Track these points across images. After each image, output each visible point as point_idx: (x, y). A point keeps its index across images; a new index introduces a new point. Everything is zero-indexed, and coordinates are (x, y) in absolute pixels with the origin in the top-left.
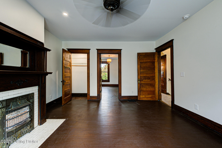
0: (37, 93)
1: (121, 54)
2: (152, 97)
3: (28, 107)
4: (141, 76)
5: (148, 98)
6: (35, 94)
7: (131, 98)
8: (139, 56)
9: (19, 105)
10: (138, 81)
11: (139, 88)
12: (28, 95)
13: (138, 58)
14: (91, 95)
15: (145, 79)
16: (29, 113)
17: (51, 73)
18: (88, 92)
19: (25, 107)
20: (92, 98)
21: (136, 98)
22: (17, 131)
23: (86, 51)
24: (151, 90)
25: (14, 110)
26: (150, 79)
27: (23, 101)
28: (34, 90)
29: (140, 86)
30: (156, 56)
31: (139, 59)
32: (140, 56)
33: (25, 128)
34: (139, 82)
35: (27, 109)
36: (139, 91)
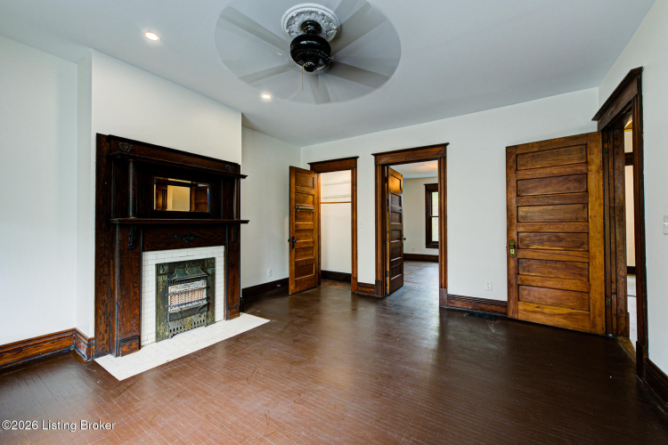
0: (223, 259)
1: (445, 158)
2: (570, 314)
3: (202, 281)
4: (521, 229)
5: (551, 315)
6: (217, 260)
7: (483, 306)
8: (514, 156)
9: (186, 274)
10: (509, 247)
11: (512, 272)
12: (204, 260)
13: (508, 167)
14: (360, 280)
15: (541, 242)
16: (205, 291)
17: (246, 222)
18: (353, 271)
19: (198, 279)
20: (363, 289)
21: (503, 310)
22: (183, 315)
23: (349, 164)
24: (567, 287)
25: (181, 282)
26: (563, 244)
27: (195, 269)
28: (217, 253)
29: (517, 268)
30: (595, 150)
31: (513, 170)
32: (517, 156)
33: (198, 315)
34: (512, 252)
35: (201, 284)
36: (515, 285)
